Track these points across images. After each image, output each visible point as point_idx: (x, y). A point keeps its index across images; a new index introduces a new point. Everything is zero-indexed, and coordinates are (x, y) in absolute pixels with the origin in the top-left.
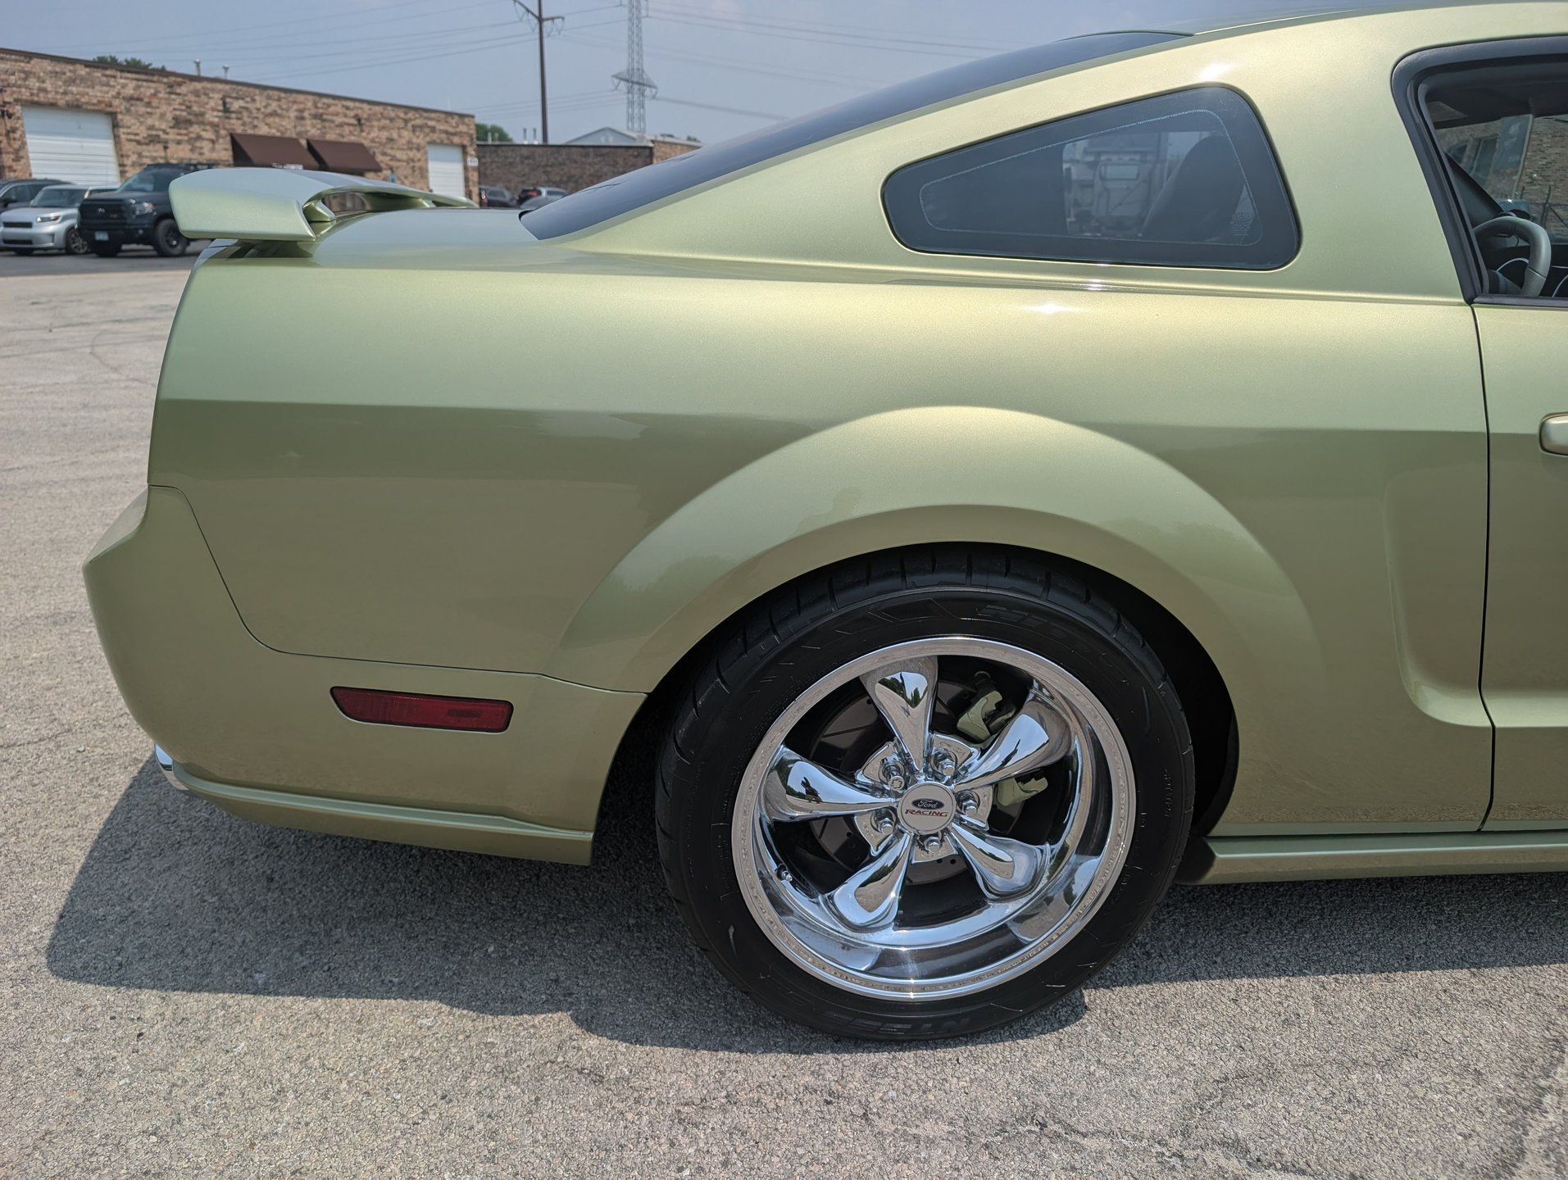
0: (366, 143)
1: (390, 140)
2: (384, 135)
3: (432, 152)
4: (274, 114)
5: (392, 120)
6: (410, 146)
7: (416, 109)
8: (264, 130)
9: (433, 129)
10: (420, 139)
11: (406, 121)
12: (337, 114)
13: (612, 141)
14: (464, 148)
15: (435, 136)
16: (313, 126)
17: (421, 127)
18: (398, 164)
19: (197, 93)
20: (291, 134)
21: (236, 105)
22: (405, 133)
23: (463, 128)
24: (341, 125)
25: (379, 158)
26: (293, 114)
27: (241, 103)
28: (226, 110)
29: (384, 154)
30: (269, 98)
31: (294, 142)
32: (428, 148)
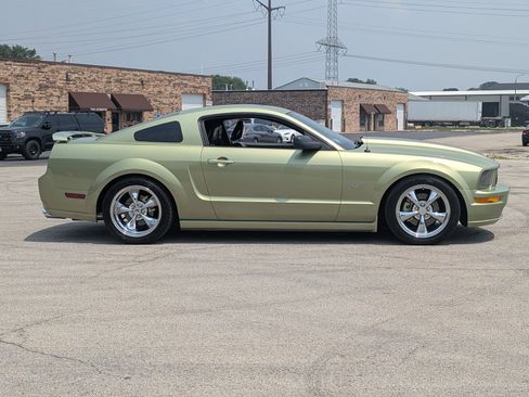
0: (145, 95)
1: (160, 92)
2: (157, 89)
3: (184, 98)
4: (94, 80)
5: (161, 81)
6: (171, 95)
7: (176, 74)
8: (87, 90)
9: (186, 85)
10: (178, 92)
11: (170, 82)
12: (130, 79)
13: (307, 86)
14: (204, 95)
15: (186, 89)
16: (116, 86)
17: (179, 84)
18: (162, 106)
19: (52, 71)
20: (103, 91)
21: (73, 77)
22: (169, 88)
23: (204, 84)
24: (131, 85)
25: (152, 103)
26: (104, 80)
27: (76, 75)
28: (68, 79)
29: (156, 101)
30: (92, 72)
31: (104, 95)
32: (182, 96)
